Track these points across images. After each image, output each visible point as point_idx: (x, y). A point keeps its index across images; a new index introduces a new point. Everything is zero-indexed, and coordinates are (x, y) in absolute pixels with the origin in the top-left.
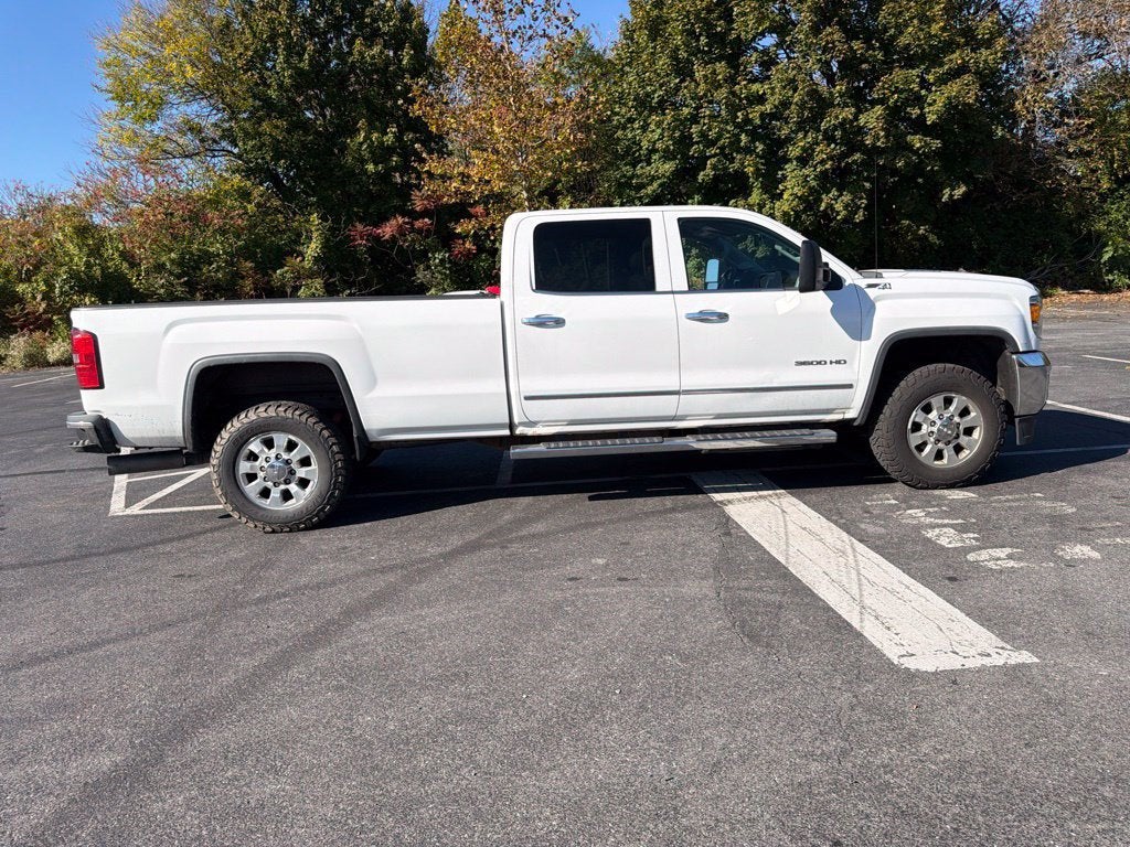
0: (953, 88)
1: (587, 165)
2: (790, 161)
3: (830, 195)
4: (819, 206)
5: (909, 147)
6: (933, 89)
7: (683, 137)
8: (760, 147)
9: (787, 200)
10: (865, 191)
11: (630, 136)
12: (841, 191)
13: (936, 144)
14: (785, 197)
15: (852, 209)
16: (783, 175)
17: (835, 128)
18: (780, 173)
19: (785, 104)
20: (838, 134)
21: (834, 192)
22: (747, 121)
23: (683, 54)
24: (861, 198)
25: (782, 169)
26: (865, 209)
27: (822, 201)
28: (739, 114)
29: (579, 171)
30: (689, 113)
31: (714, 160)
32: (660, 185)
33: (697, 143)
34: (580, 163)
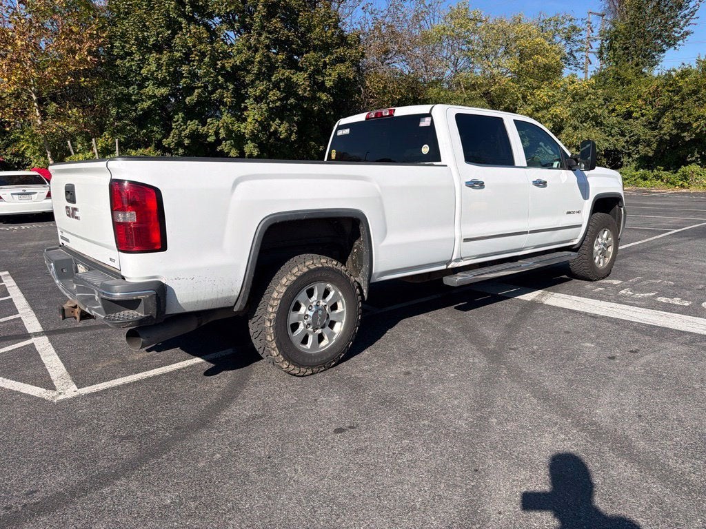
0: (341, 68)
1: (89, 81)
2: (249, 98)
3: (276, 122)
4: (270, 129)
5: (320, 99)
6: (328, 67)
7: (175, 71)
8: (231, 87)
9: (251, 123)
10: (295, 122)
11: (128, 65)
12: (282, 120)
13: (331, 99)
14: (249, 120)
15: (290, 132)
16: (245, 106)
17: (281, 80)
18: (243, 105)
19: (249, 61)
20: (282, 85)
21: (278, 121)
22: (223, 67)
23: (173, 15)
24: (293, 126)
25: (244, 102)
26: (296, 133)
27: (271, 126)
28: (219, 62)
29: (83, 85)
30: (180, 56)
31: (200, 90)
32: (153, 103)
33: (185, 77)
34: (83, 79)
